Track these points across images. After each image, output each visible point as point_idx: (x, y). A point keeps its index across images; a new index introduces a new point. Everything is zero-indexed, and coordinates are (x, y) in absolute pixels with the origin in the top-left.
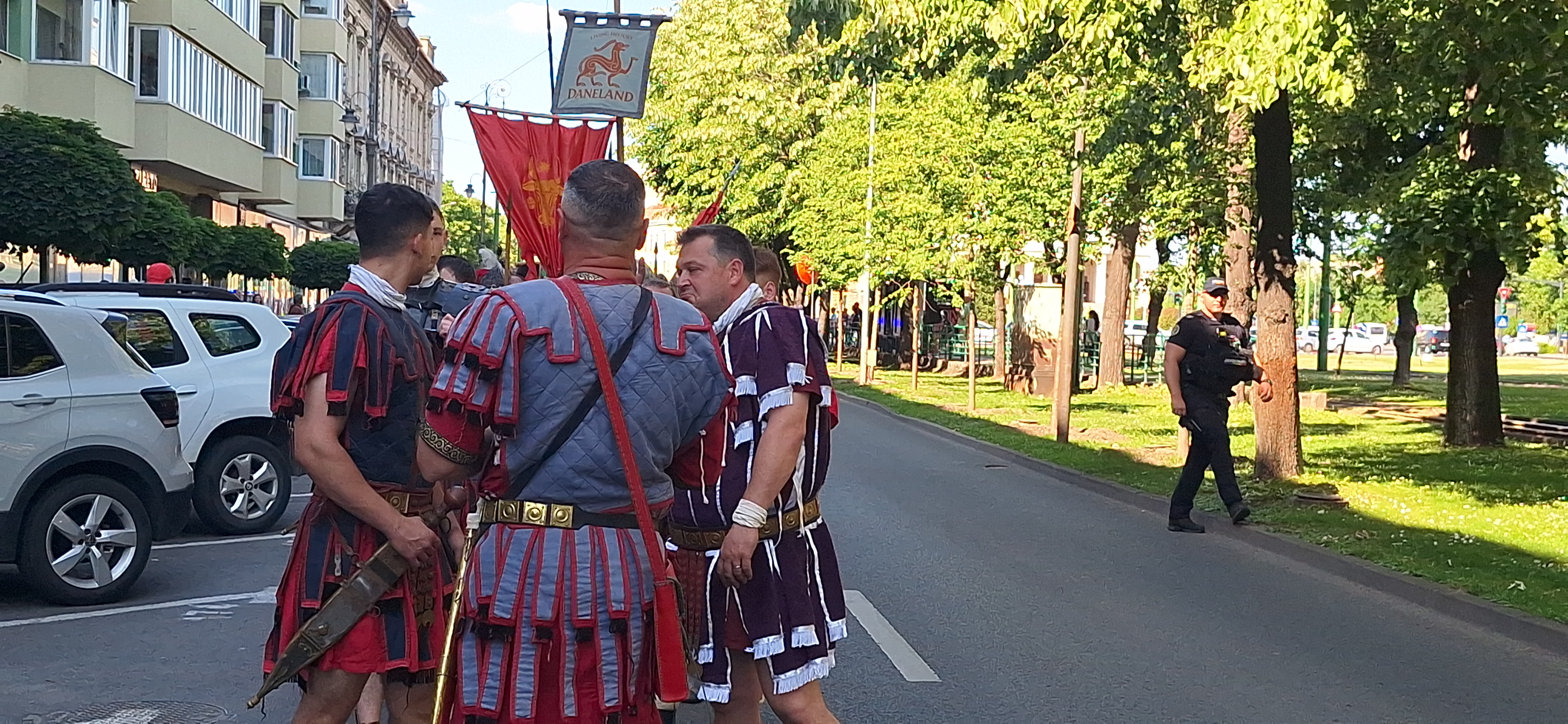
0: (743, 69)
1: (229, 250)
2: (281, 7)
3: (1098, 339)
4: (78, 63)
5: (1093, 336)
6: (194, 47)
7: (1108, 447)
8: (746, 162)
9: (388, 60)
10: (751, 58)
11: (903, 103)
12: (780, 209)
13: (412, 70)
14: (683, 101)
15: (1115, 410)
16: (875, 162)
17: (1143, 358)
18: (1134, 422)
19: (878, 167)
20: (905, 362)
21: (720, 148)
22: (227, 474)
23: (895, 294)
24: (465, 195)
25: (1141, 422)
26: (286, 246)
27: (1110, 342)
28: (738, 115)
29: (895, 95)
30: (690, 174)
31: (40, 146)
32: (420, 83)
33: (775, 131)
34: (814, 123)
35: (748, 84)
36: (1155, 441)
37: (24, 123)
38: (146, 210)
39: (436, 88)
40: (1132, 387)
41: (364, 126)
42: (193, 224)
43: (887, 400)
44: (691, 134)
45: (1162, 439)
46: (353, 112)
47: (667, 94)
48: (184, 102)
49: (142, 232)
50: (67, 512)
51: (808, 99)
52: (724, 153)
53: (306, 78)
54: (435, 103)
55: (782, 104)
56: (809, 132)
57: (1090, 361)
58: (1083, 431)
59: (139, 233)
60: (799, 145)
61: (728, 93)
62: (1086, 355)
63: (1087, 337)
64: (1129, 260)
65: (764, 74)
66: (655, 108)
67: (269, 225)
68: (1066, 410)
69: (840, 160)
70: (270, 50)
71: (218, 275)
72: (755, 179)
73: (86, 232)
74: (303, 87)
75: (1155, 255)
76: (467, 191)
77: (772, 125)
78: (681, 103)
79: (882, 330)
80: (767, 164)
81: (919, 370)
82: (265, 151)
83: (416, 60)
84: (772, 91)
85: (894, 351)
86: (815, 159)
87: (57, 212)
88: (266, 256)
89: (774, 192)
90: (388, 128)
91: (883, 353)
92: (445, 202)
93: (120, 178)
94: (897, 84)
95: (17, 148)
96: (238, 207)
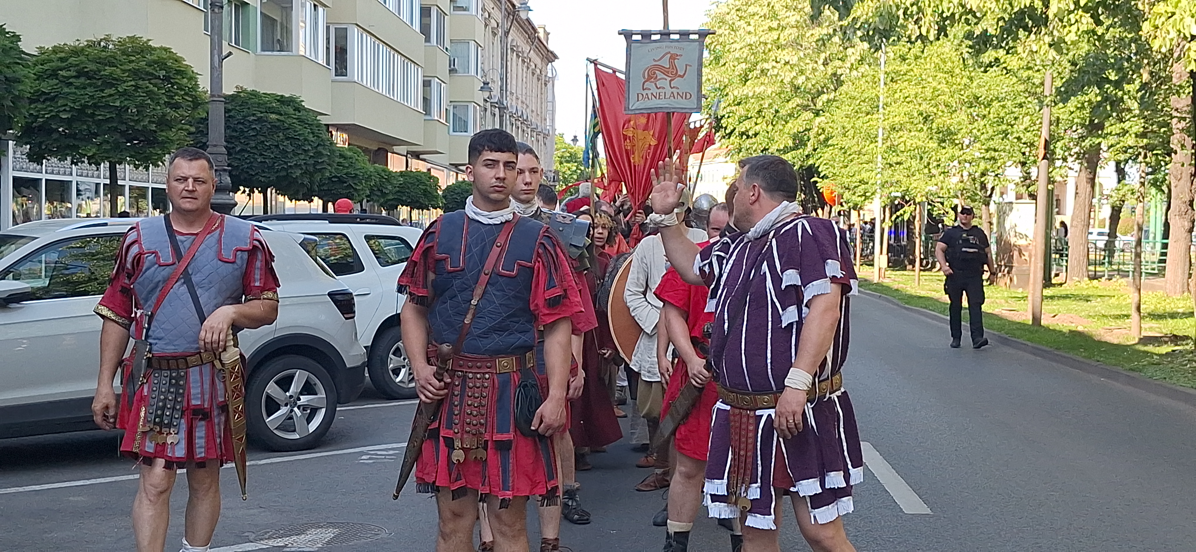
0: (780, 41)
1: (398, 189)
2: (436, 7)
3: (1067, 244)
4: (290, 53)
5: (1063, 241)
6: (373, 39)
7: (1074, 329)
8: (783, 112)
9: (515, 44)
10: (787, 32)
11: (907, 61)
12: (809, 149)
13: (532, 51)
14: (734, 66)
15: (1081, 299)
16: (883, 108)
17: (1104, 259)
18: (1097, 309)
19: (887, 112)
20: (910, 264)
21: (763, 102)
22: (394, 354)
23: (901, 211)
24: (572, 143)
25: (1102, 309)
26: (439, 184)
27: (1076, 246)
28: (776, 76)
29: (900, 56)
30: (740, 122)
31: (262, 115)
32: (538, 61)
33: (805, 88)
34: (836, 80)
35: (784, 52)
36: (1113, 324)
37: (250, 98)
38: (338, 160)
39: (550, 64)
40: (1095, 282)
41: (496, 93)
42: (372, 170)
43: (895, 294)
44: (740, 92)
45: (1119, 322)
46: (488, 84)
47: (722, 62)
48: (367, 82)
49: (335, 177)
50: (276, 383)
51: (831, 61)
52: (767, 106)
53: (454, 60)
54: (550, 75)
55: (810, 66)
56: (832, 87)
57: (1061, 261)
58: (1054, 316)
59: (333, 177)
60: (824, 97)
61: (769, 59)
62: (1058, 256)
63: (1058, 242)
64: (1092, 181)
65: (796, 44)
66: (714, 73)
67: (429, 170)
68: (1039, 300)
69: (856, 108)
70: (428, 39)
71: (392, 207)
72: (789, 125)
73: (294, 177)
74: (452, 67)
75: (1115, 176)
76: (573, 140)
77: (803, 83)
78: (733, 68)
79: (893, 240)
80: (799, 113)
81: (921, 270)
82: (426, 114)
83: (535, 43)
84: (802, 56)
85: (902, 256)
86: (838, 108)
87: (275, 163)
88: (426, 193)
89: (805, 134)
90: (515, 95)
91: (893, 258)
92: (557, 150)
93: (319, 137)
94: (902, 47)
95: (245, 117)
96: (406, 156)
